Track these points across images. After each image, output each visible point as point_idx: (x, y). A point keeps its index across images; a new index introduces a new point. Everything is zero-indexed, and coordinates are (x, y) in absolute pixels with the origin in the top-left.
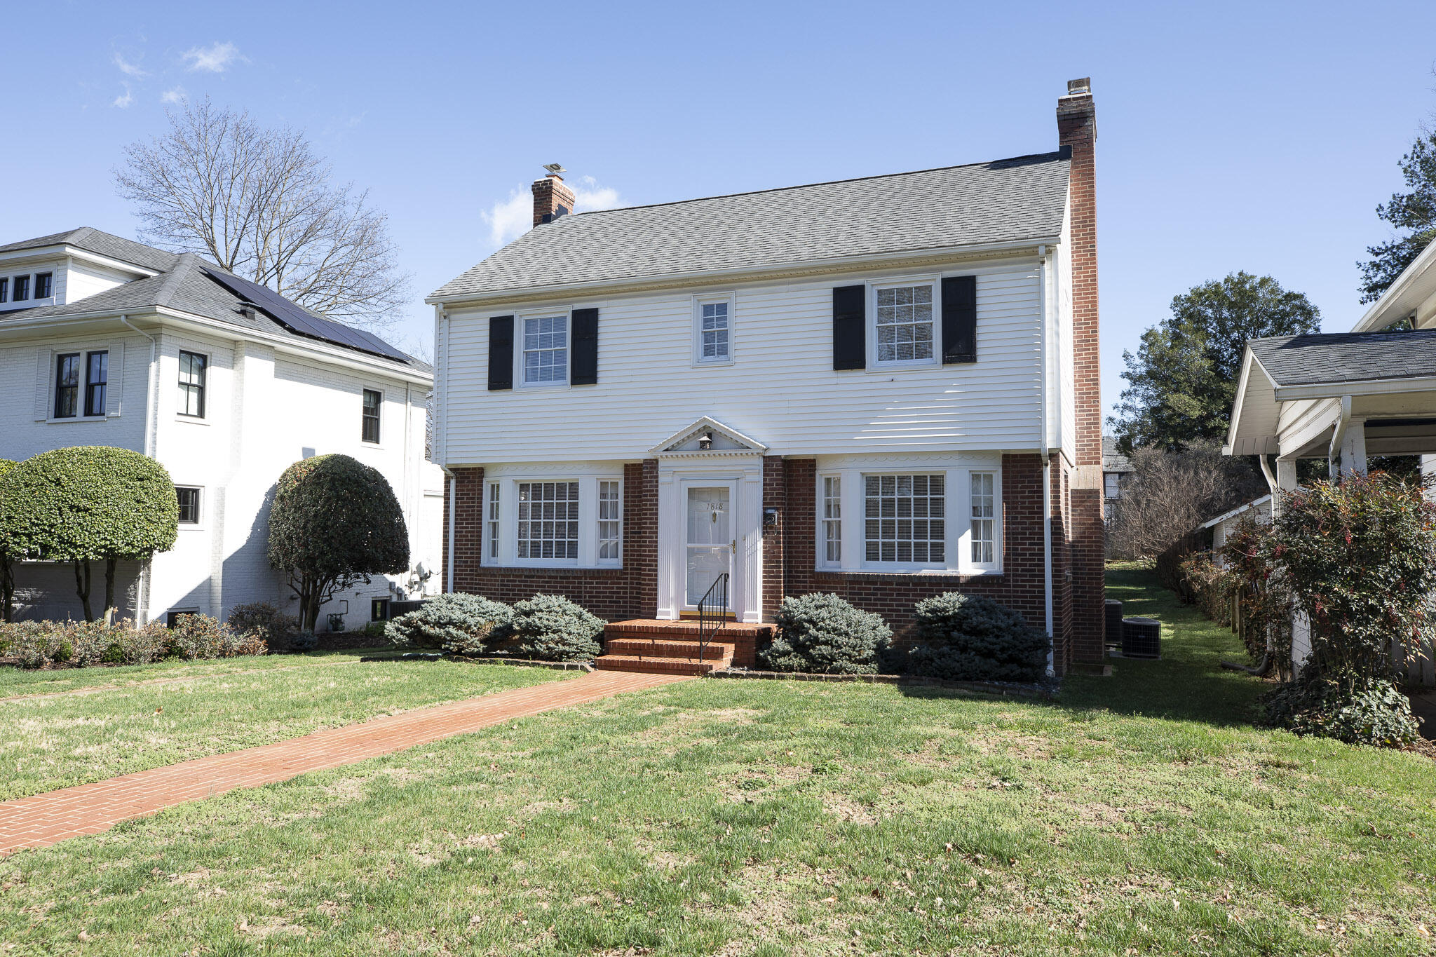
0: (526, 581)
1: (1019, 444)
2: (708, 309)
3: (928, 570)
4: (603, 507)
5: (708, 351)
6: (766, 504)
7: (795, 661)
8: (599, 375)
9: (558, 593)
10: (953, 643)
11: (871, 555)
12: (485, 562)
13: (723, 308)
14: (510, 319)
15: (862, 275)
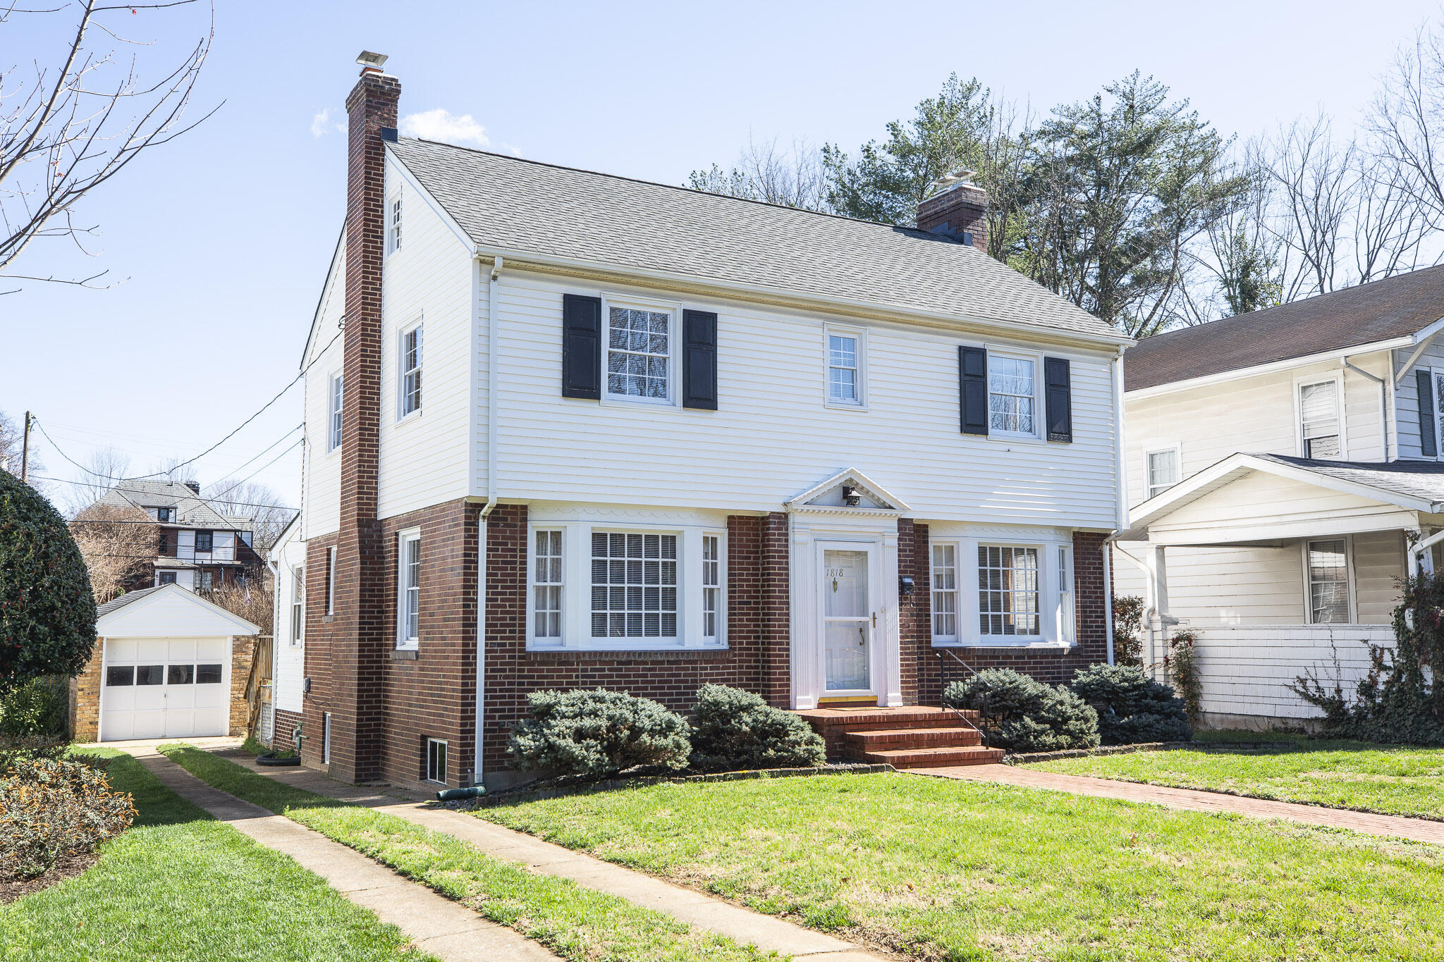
1: (1091, 522)
2: (835, 342)
4: (705, 568)
5: (836, 390)
6: (902, 573)
8: (720, 399)
11: (985, 628)
12: (534, 643)
13: (850, 344)
14: (597, 302)
15: (982, 339)
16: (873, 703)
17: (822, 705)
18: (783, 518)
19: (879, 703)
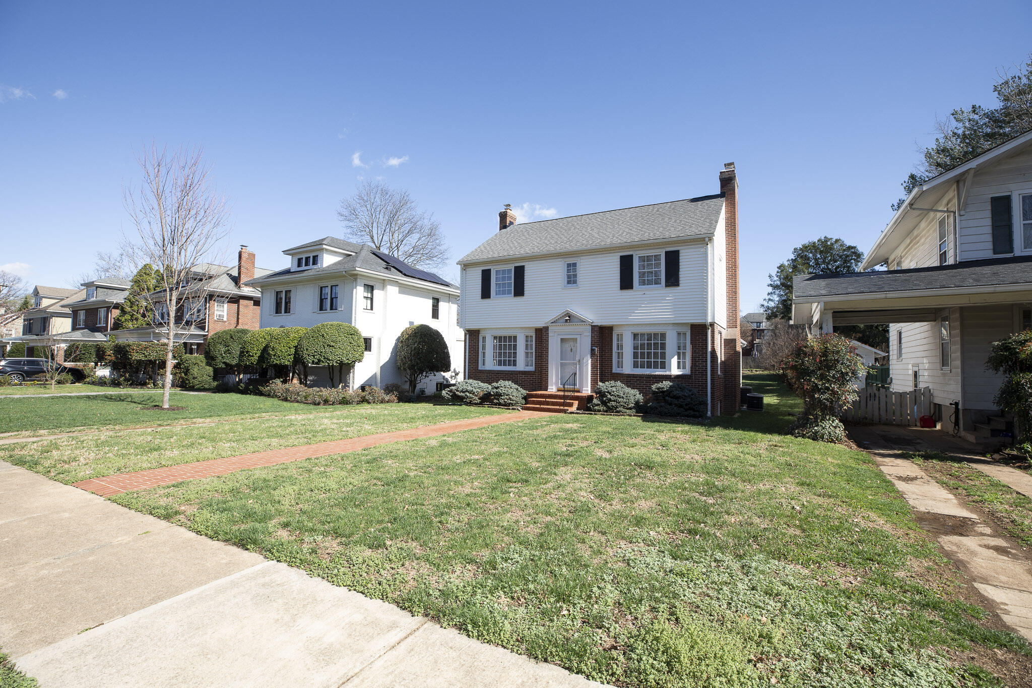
0: (496, 375)
1: (697, 320)
2: (569, 265)
3: (659, 372)
4: (527, 345)
5: (569, 282)
6: (592, 345)
7: (602, 408)
8: (525, 292)
9: (508, 380)
10: (666, 401)
11: (635, 365)
12: (480, 368)
13: (575, 265)
14: (490, 270)
15: (632, 251)
16: (579, 391)
17: (558, 391)
18: (546, 329)
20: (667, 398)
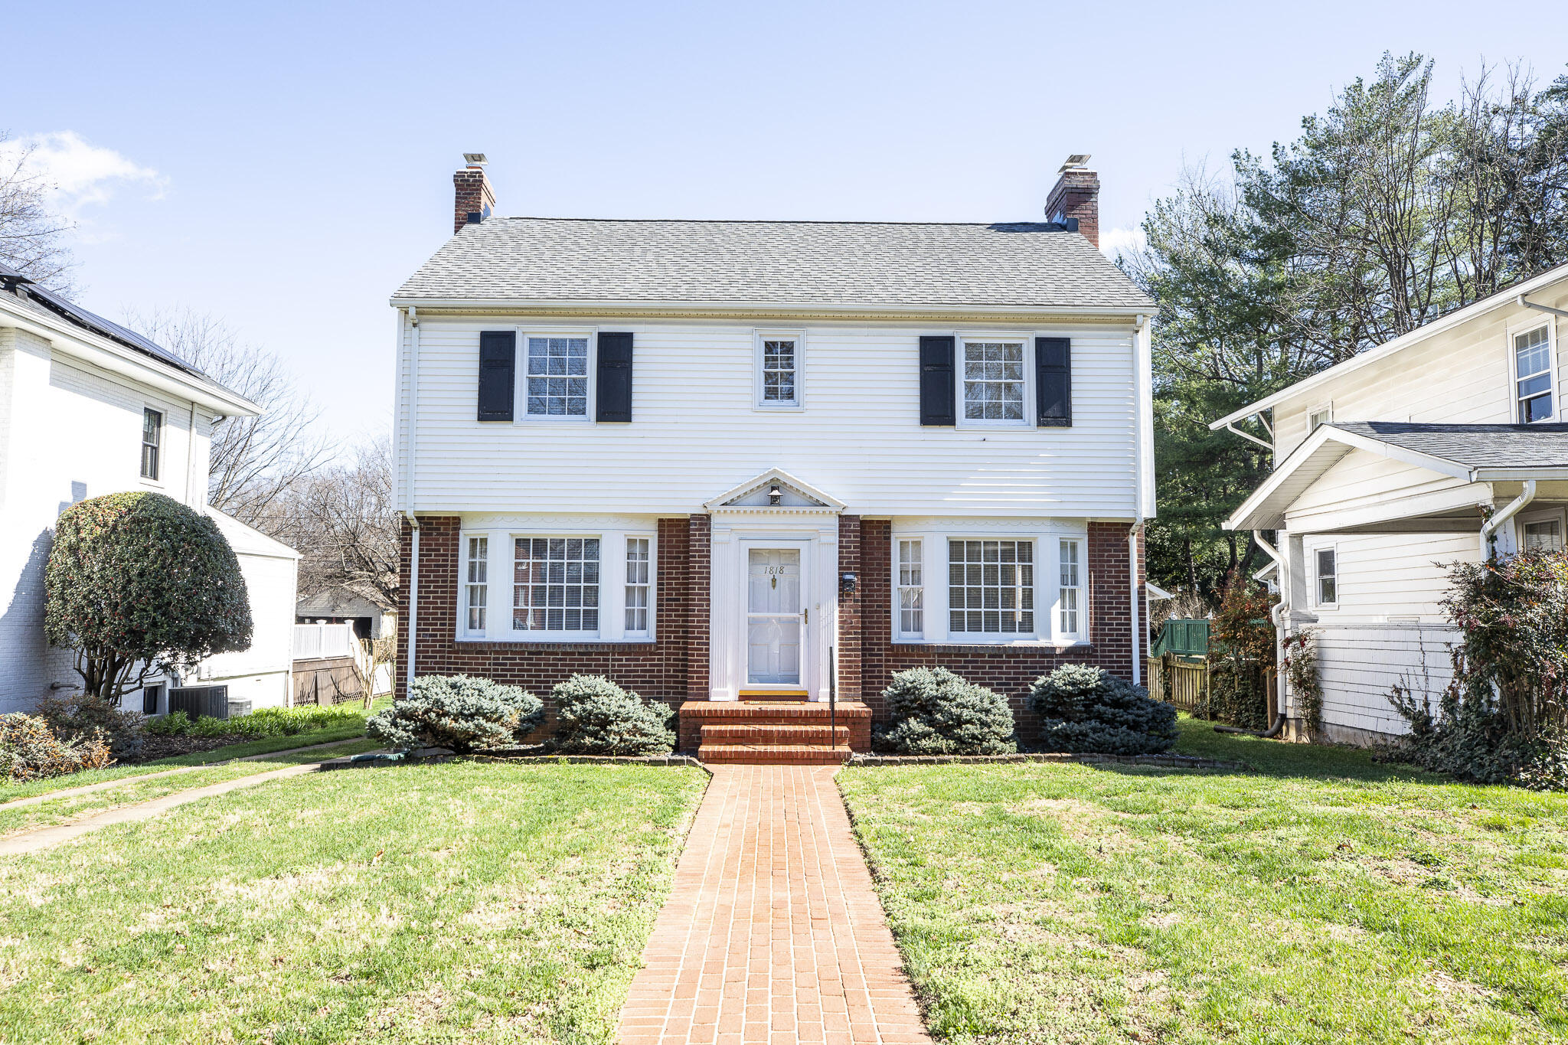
0: (532, 659)
2: (770, 347)
3: (1019, 640)
4: (630, 568)
5: (771, 393)
6: (843, 569)
8: (634, 412)
9: (596, 673)
11: (956, 624)
12: (463, 634)
13: (788, 348)
14: (510, 336)
15: (951, 327)
16: (804, 698)
17: (743, 698)
18: (704, 520)
19: (811, 699)
20: (1099, 707)
